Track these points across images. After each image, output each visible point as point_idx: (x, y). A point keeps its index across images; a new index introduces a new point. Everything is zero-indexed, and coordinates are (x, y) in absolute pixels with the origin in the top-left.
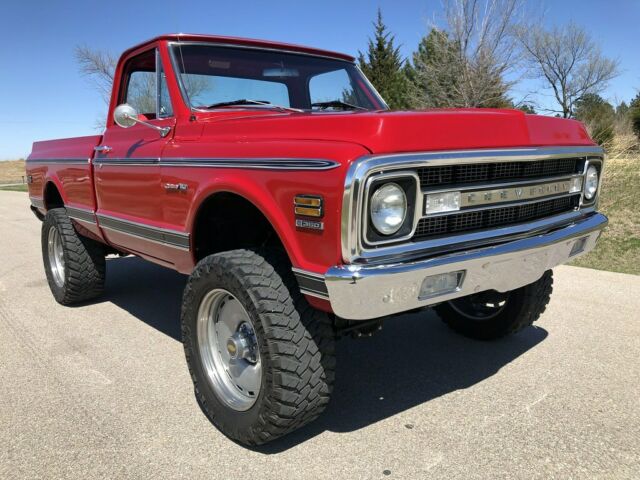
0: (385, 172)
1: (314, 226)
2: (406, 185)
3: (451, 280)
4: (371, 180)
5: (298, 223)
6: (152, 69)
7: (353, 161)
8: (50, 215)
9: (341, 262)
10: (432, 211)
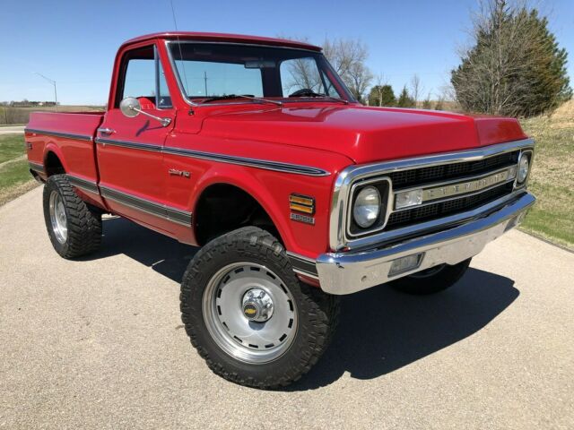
0: (366, 179)
1: (307, 219)
2: (382, 189)
3: (415, 259)
4: (354, 186)
5: (293, 216)
7: (340, 171)
8: (51, 181)
9: (329, 250)
10: (400, 206)
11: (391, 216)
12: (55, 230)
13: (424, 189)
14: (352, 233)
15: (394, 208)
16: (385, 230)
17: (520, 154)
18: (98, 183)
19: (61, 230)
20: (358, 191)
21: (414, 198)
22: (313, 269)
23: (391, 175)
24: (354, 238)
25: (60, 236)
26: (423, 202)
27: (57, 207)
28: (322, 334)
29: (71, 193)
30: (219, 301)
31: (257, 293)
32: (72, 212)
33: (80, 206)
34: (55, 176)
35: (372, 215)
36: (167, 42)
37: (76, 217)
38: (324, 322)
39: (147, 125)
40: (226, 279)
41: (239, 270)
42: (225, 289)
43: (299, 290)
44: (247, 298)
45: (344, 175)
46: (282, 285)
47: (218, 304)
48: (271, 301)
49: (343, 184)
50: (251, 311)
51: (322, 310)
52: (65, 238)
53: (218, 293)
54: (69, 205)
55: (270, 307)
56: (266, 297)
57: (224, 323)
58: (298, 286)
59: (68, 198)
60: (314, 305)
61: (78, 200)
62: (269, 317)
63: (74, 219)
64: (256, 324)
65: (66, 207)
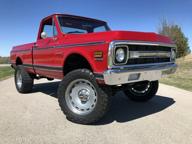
1: (100, 59)
2: (125, 49)
3: (136, 76)
4: (115, 47)
5: (95, 59)
6: (52, 25)
7: (110, 42)
8: (18, 67)
9: (107, 69)
10: (132, 57)
11: (128, 59)
12: (18, 84)
13: (139, 52)
14: (115, 63)
15: (129, 57)
16: (126, 64)
17: (172, 49)
18: (33, 64)
19: (20, 84)
20: (117, 49)
21: (136, 55)
22: (102, 76)
23: (128, 45)
24: (116, 65)
25: (19, 85)
26: (139, 57)
27: (19, 76)
28: (106, 102)
29: (24, 70)
30: (71, 95)
31: (84, 91)
32: (24, 76)
33: (26, 75)
34: (19, 65)
35: (122, 59)
36: (57, 16)
37: (25, 78)
38: (106, 98)
39: (50, 41)
40: (73, 87)
41: (78, 83)
42: (73, 90)
43: (98, 87)
44: (80, 93)
45: (112, 43)
46: (92, 87)
47: (70, 96)
48: (88, 94)
49: (112, 46)
50: (81, 97)
51: (106, 94)
52: (21, 86)
53: (71, 92)
54: (23, 74)
55: (88, 96)
56: (87, 92)
57: (73, 102)
58: (97, 86)
59: (23, 72)
60: (103, 92)
61: (26, 72)
62: (88, 99)
63: (24, 79)
64: (83, 102)
65: (22, 75)
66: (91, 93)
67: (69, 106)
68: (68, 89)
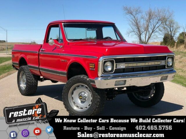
0: (107, 59)
1: (93, 69)
2: (112, 62)
3: (123, 82)
4: (104, 61)
8: (22, 68)
9: (98, 77)
10: (118, 67)
11: (115, 69)
12: (21, 86)
13: (125, 63)
14: (104, 72)
15: (116, 67)
16: (114, 73)
17: (167, 57)
18: (39, 66)
20: (105, 62)
21: (122, 66)
22: (94, 82)
23: (115, 59)
24: (105, 74)
26: (125, 67)
27: (22, 77)
28: (99, 102)
29: (28, 72)
30: (73, 96)
31: (83, 93)
32: (29, 78)
33: (31, 76)
34: (23, 66)
35: (110, 69)
36: (63, 24)
38: (99, 99)
40: (75, 89)
41: (78, 86)
42: (75, 92)
43: (93, 90)
44: (80, 94)
45: (101, 58)
46: (89, 90)
47: (72, 96)
48: (87, 95)
50: (81, 97)
51: (99, 95)
53: (72, 93)
54: (28, 75)
55: (87, 97)
57: (74, 102)
58: (92, 89)
59: (27, 73)
60: (97, 94)
61: (31, 74)
62: (86, 100)
63: (29, 81)
64: (82, 102)
65: (26, 76)
66: (88, 95)
67: (71, 105)
68: (71, 91)
